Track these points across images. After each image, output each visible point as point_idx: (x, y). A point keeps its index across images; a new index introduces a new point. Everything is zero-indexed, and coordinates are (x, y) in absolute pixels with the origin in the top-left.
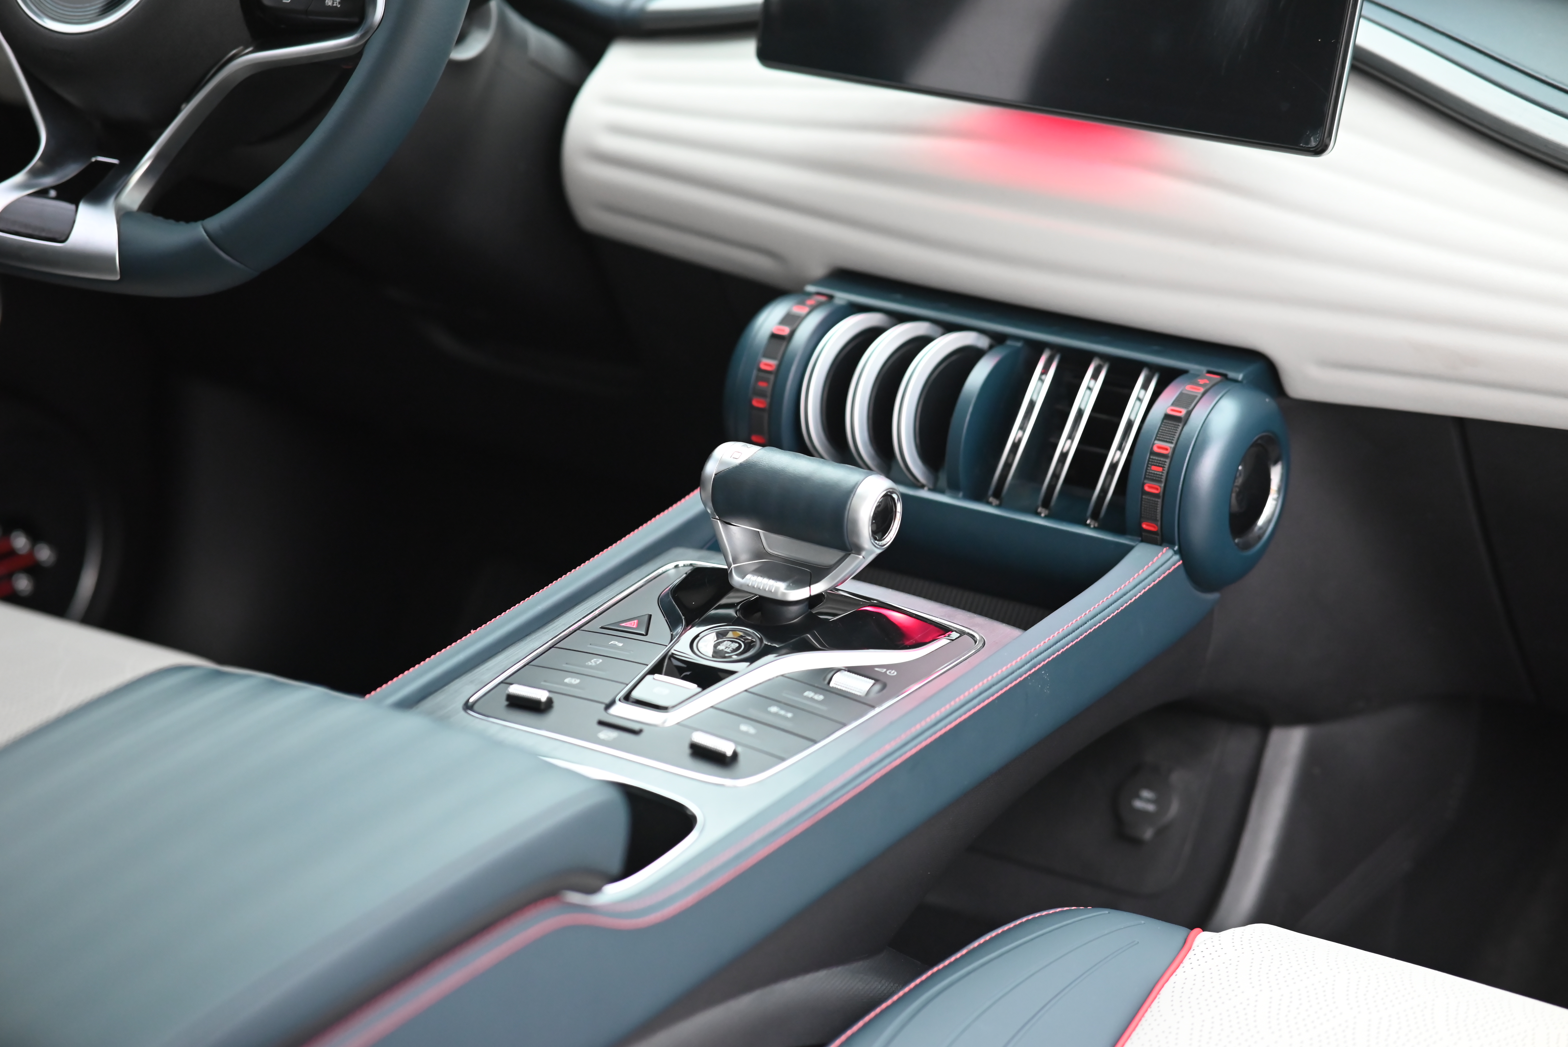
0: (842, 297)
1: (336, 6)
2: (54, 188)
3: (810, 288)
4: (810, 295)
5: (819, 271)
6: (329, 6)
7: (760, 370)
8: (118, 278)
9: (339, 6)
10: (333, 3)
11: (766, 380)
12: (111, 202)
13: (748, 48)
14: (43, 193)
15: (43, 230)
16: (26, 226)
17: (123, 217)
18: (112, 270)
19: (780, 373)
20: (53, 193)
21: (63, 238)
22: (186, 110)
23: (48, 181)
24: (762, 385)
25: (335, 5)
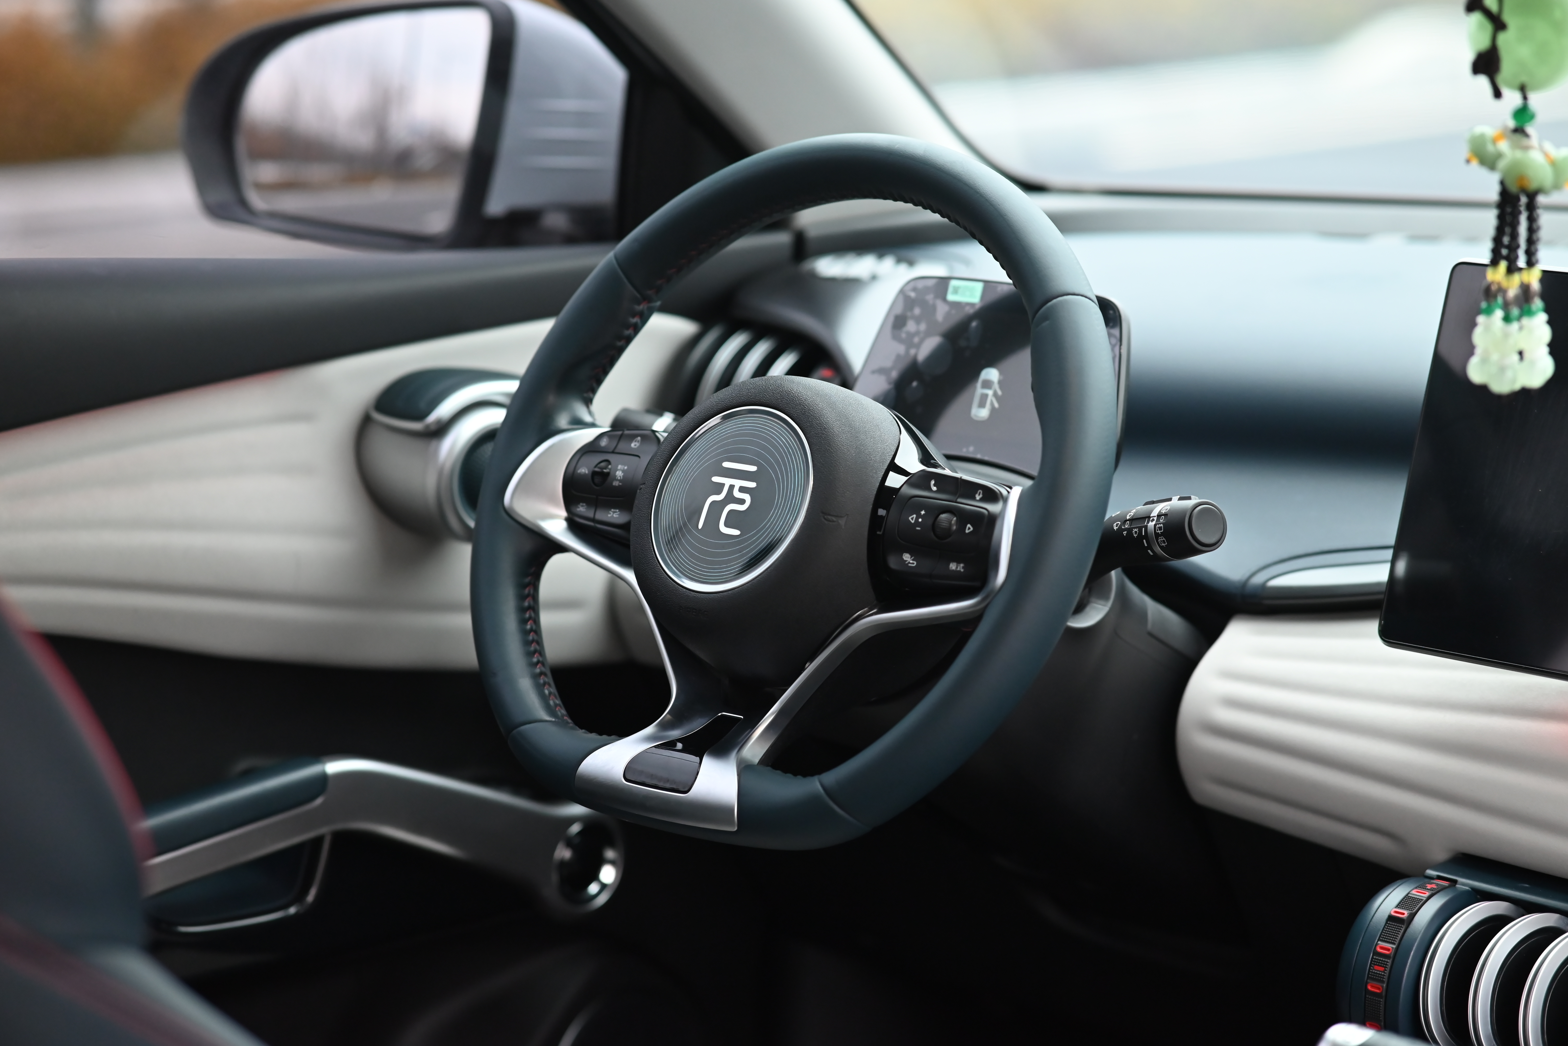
0: (1465, 883)
1: (960, 571)
2: (680, 740)
3: (1430, 872)
4: (1431, 878)
5: (1441, 855)
6: (953, 570)
7: (1376, 953)
8: (736, 829)
9: (962, 570)
10: (957, 568)
11: (1384, 965)
12: (734, 754)
13: (1372, 627)
14: (670, 745)
15: (668, 781)
16: (652, 776)
17: (744, 770)
18: (730, 822)
19: (1399, 956)
20: (679, 746)
21: (686, 790)
22: (810, 668)
23: (675, 734)
24: (1378, 969)
25: (958, 569)
